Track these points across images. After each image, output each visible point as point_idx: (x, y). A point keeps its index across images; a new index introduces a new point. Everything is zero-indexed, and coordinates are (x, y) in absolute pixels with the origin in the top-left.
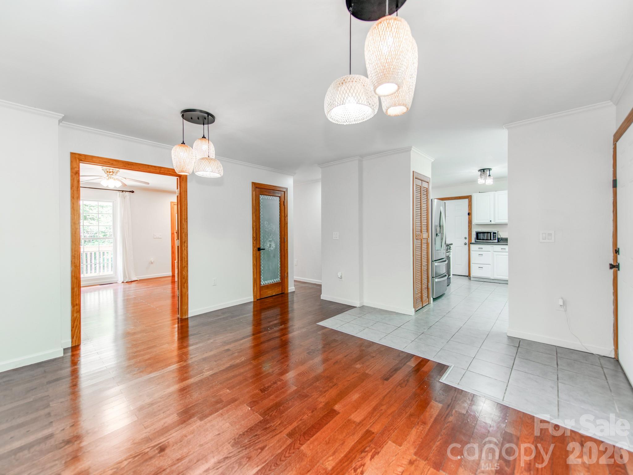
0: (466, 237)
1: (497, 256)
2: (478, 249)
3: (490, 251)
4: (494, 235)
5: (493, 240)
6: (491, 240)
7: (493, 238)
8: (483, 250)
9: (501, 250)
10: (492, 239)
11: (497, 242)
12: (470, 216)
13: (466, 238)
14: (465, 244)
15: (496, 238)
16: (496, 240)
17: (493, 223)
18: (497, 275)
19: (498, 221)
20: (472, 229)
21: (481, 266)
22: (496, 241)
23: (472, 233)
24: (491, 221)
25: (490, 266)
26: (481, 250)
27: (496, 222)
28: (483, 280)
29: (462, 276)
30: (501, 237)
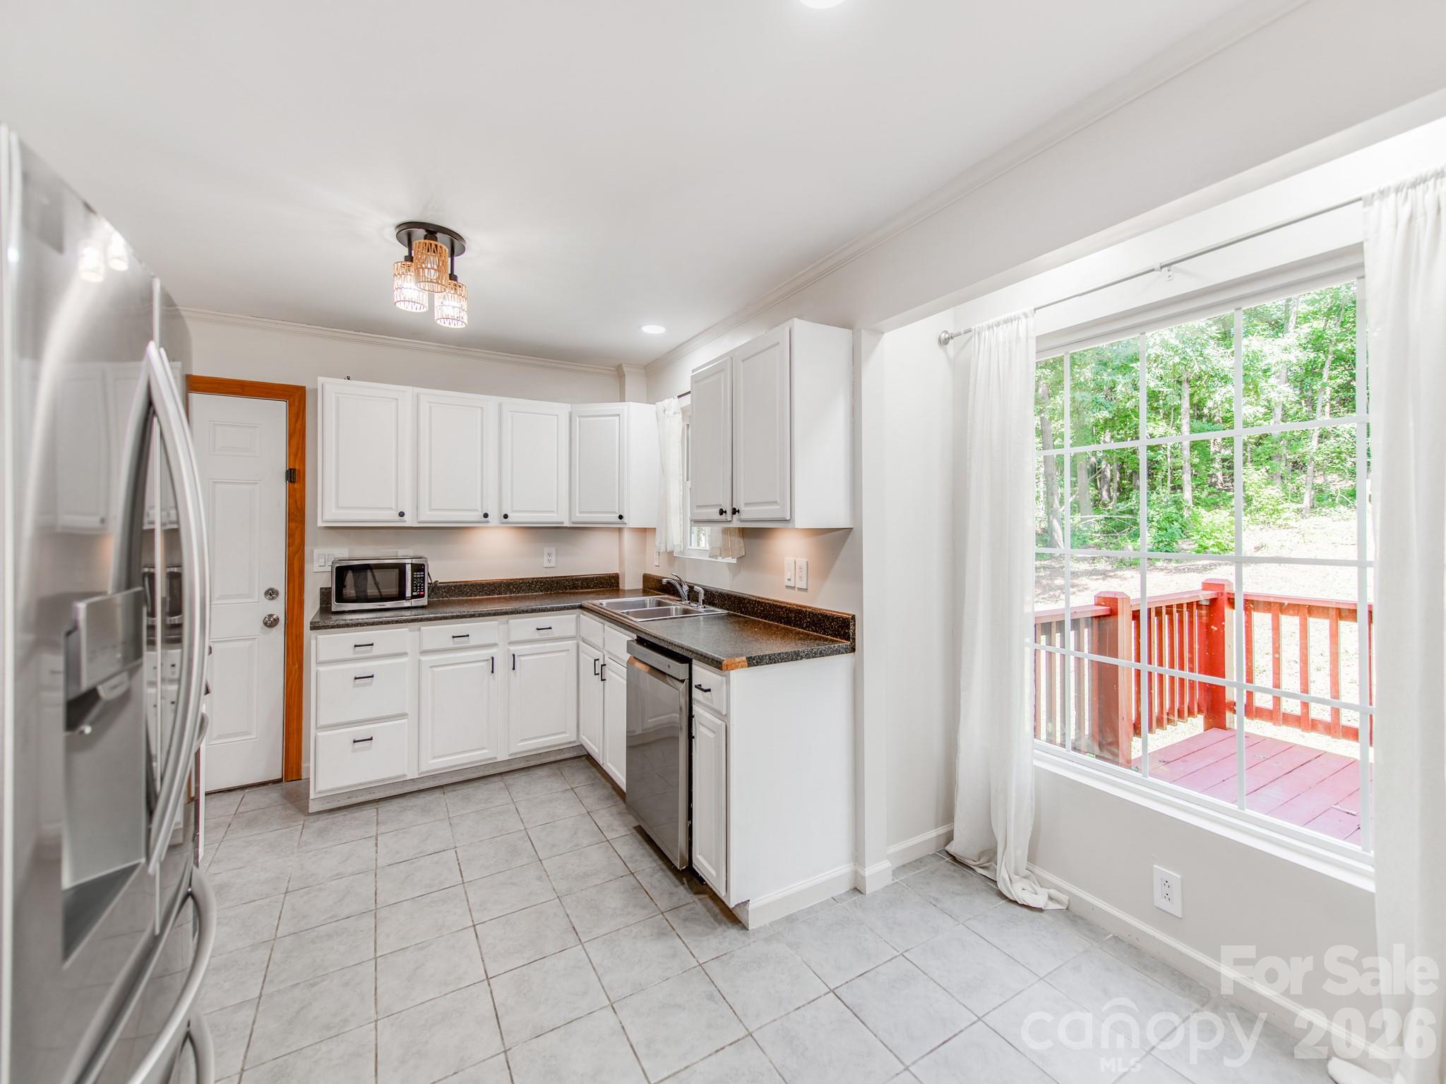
0: (276, 587)
1: (435, 669)
2: (351, 653)
3: (404, 654)
4: (417, 574)
5: (413, 597)
6: (401, 596)
7: (413, 591)
10: (408, 594)
11: (425, 604)
12: (296, 485)
13: (271, 594)
14: (271, 623)
16: (422, 596)
17: (409, 521)
18: (435, 758)
19: (429, 516)
20: (307, 549)
21: (362, 731)
22: (423, 601)
23: (307, 567)
24: (401, 514)
25: (405, 721)
26: (366, 652)
27: (422, 518)
28: (370, 795)
29: (247, 791)
30: (433, 581)
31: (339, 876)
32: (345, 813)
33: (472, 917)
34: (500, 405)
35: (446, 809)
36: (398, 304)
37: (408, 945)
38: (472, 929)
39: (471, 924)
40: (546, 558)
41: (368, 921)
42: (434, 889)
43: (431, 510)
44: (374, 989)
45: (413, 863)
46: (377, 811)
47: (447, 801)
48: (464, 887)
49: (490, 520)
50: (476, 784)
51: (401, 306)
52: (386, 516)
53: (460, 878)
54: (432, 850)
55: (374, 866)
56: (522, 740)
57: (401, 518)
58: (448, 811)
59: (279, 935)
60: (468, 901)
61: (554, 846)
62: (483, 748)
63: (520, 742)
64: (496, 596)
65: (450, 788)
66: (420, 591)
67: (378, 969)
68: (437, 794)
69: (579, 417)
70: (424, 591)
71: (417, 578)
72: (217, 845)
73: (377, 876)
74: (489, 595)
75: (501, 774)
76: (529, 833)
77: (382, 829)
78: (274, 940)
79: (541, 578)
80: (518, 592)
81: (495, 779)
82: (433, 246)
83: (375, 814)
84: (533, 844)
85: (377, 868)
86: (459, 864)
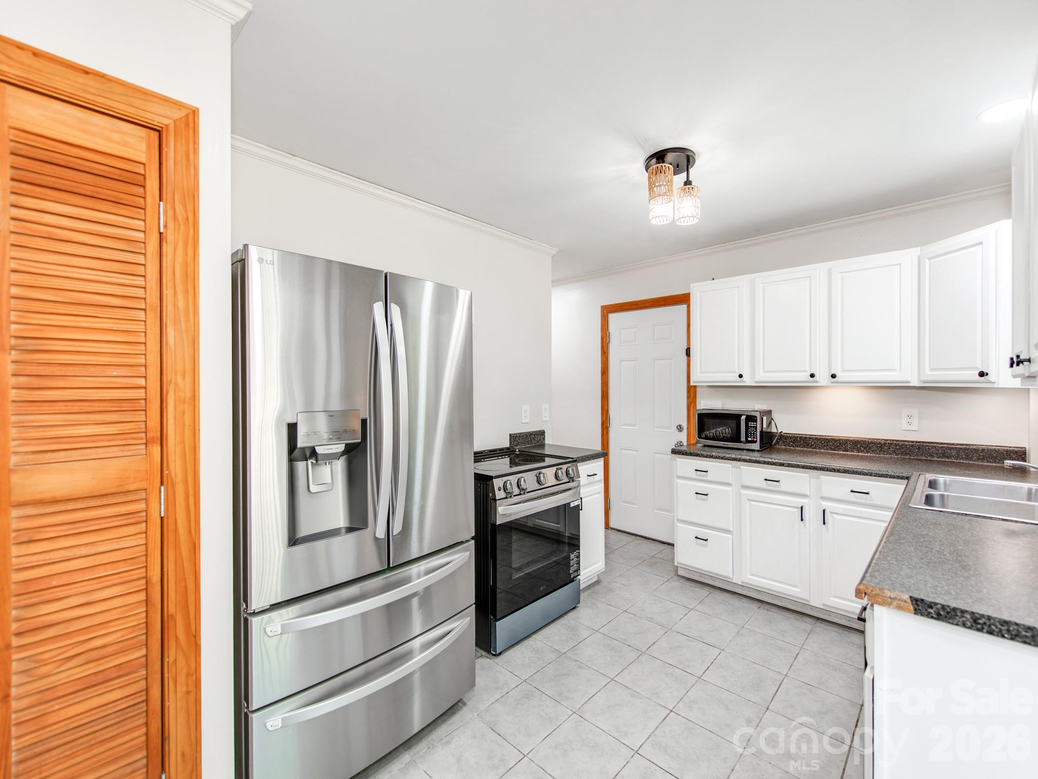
0: (682, 425)
1: (753, 503)
2: (694, 475)
3: (729, 484)
4: (751, 424)
5: (747, 442)
6: (738, 440)
7: (747, 437)
8: (709, 476)
9: (764, 485)
10: (743, 438)
11: (758, 449)
13: (680, 428)
15: (754, 434)
16: (755, 442)
17: (748, 381)
18: (752, 575)
19: (763, 377)
21: (703, 532)
22: (756, 446)
24: (741, 376)
25: (730, 536)
26: (703, 476)
27: (758, 379)
28: (712, 581)
29: (669, 546)
30: (779, 431)
31: (651, 620)
32: (693, 585)
33: (677, 704)
34: (830, 270)
35: (747, 620)
36: (651, 221)
37: (630, 687)
38: (668, 711)
39: (671, 709)
40: (904, 421)
41: (633, 655)
42: (680, 667)
43: (765, 372)
44: (592, 695)
45: (690, 641)
46: (709, 594)
47: (755, 614)
48: (697, 681)
49: (818, 380)
50: (788, 615)
51: (654, 222)
52: (731, 378)
53: (702, 673)
54: (708, 640)
55: (671, 627)
56: (836, 597)
57: (741, 379)
58: (747, 622)
59: (600, 631)
60: (687, 692)
61: (793, 707)
62: (795, 586)
63: (833, 598)
64: (842, 452)
65: (767, 607)
66: (754, 438)
67: (606, 686)
68: (754, 606)
69: (929, 259)
70: (756, 438)
71: (751, 427)
72: (630, 568)
73: (666, 634)
74: (834, 450)
75: (818, 619)
76: (785, 680)
77: (699, 608)
78: (596, 631)
79: (896, 441)
80: (867, 452)
81: (809, 620)
82: (663, 167)
83: (706, 595)
84: (777, 691)
85: (671, 629)
86: (712, 663)
